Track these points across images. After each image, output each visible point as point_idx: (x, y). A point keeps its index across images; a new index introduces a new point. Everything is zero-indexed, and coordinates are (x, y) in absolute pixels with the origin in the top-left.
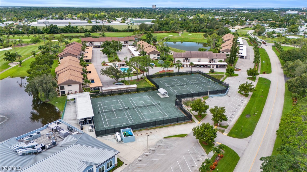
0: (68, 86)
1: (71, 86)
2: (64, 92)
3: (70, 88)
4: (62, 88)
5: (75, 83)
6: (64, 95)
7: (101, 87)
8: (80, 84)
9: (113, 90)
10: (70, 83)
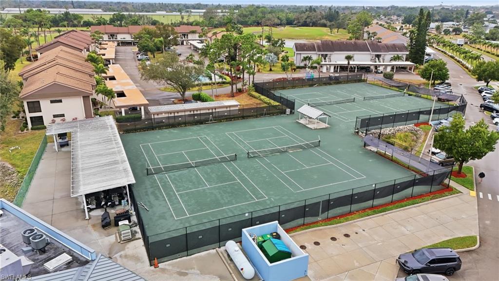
0: (52, 102)
1: (60, 101)
2: (40, 119)
3: (57, 108)
4: (35, 106)
5: (72, 93)
6: (43, 126)
7: (146, 106)
8: (86, 97)
9: (178, 112)
10: (57, 94)
